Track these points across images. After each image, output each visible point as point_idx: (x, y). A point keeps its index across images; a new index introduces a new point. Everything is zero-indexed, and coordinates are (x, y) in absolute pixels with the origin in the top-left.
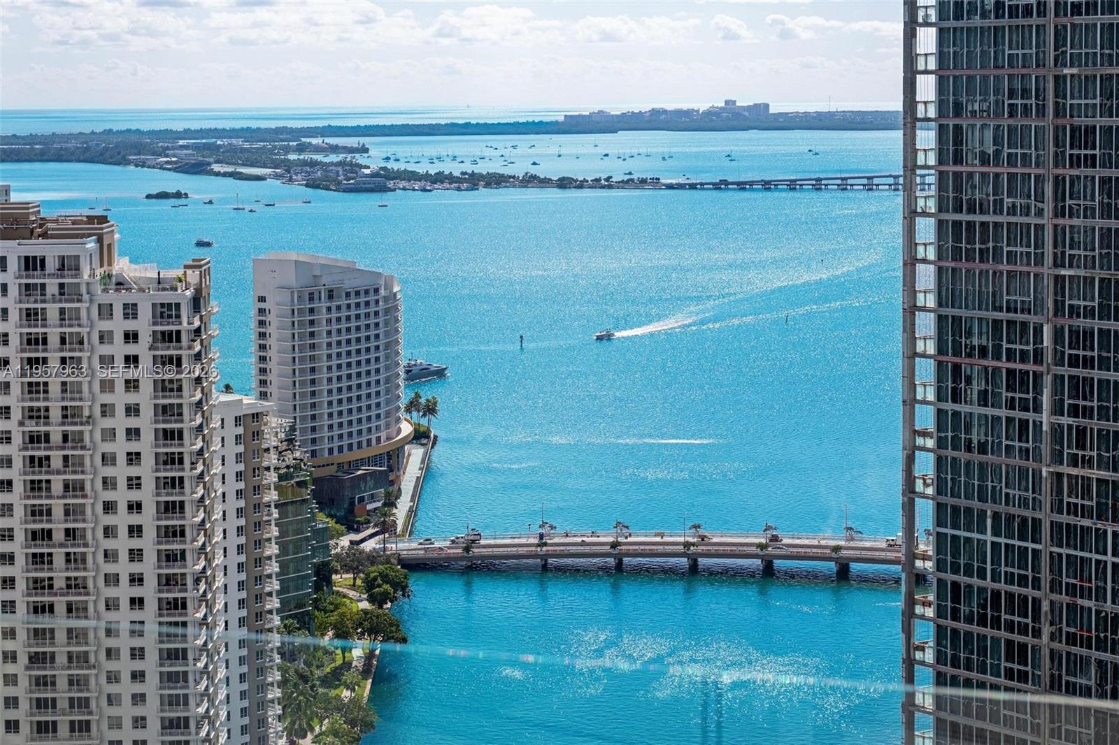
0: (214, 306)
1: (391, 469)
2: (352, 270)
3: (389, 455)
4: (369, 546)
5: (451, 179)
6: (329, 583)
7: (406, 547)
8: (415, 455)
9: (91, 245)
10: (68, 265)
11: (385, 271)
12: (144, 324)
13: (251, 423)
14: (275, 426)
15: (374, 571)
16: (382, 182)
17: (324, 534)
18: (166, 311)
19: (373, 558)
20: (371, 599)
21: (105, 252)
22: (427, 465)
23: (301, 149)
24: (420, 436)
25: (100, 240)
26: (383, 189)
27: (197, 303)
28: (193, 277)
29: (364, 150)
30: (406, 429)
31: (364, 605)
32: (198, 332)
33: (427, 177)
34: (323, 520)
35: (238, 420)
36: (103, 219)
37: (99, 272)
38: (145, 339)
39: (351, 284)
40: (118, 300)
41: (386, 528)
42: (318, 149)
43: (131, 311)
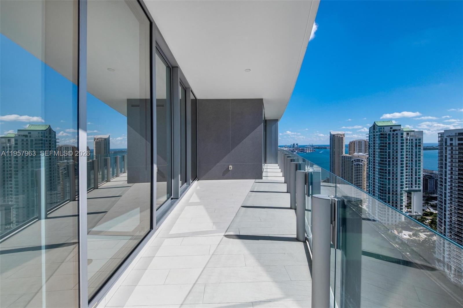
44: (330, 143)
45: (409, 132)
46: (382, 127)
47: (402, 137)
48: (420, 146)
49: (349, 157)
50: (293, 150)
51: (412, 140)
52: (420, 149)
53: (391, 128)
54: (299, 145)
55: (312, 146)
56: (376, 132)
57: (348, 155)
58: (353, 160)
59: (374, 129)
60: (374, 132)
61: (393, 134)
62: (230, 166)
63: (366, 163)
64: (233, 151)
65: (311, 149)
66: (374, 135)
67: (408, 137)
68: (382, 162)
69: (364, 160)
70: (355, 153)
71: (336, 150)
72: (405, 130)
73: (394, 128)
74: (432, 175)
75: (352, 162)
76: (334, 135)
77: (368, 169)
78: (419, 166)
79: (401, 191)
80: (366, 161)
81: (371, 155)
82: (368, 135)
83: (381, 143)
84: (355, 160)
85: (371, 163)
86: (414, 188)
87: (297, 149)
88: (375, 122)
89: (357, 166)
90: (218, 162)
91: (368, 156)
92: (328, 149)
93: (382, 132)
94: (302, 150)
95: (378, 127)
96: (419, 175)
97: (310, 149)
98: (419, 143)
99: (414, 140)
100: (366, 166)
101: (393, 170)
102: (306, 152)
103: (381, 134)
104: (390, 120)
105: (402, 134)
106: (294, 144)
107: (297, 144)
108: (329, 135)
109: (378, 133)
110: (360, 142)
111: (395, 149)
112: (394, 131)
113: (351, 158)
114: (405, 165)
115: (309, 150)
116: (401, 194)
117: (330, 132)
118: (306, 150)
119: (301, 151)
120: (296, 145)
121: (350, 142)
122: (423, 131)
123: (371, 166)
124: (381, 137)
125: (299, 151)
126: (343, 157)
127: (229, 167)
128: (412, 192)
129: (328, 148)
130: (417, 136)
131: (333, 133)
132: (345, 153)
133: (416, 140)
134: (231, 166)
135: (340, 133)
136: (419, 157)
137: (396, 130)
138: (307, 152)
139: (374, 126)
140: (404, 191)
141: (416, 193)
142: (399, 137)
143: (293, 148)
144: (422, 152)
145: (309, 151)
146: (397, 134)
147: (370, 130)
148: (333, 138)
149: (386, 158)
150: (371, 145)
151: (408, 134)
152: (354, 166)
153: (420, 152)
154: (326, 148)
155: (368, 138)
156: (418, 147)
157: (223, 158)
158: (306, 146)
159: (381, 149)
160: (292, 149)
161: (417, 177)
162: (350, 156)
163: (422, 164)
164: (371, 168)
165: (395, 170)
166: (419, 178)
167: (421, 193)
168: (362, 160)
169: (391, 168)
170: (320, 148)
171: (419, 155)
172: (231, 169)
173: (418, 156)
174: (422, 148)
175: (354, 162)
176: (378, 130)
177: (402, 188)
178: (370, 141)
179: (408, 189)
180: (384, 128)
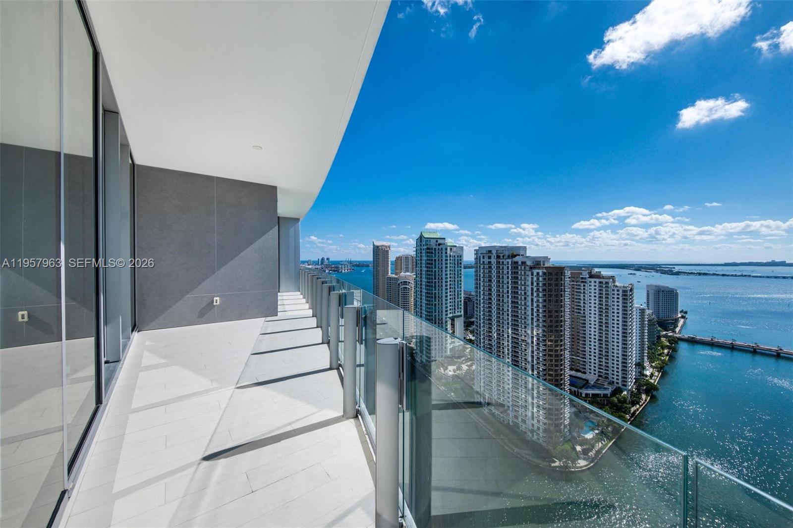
0: (635, 291)
1: (675, 322)
2: (668, 287)
3: (676, 319)
4: (669, 334)
5: (694, 273)
6: (660, 339)
7: (678, 336)
8: (681, 321)
9: (611, 280)
10: (607, 283)
11: (676, 288)
12: (621, 293)
13: (642, 311)
14: (648, 312)
15: (670, 339)
16: (678, 273)
17: (659, 331)
18: (624, 291)
19: (670, 336)
20: (669, 343)
21: (614, 281)
22: (684, 323)
23: (660, 267)
24: (683, 317)
25: (613, 280)
26: (678, 275)
27: (631, 290)
28: (630, 286)
29: (674, 268)
30: (680, 315)
31: (668, 344)
32: (631, 295)
33: (689, 273)
34: (659, 328)
35: (640, 310)
36: (614, 277)
37: (613, 284)
38: (621, 295)
39: (667, 289)
40: (616, 289)
41: (674, 332)
42: (664, 268)
43: (618, 291)
44: (374, 258)
45: (452, 248)
46: (429, 240)
47: (446, 253)
48: (461, 263)
49: (395, 278)
50: (322, 268)
51: (455, 256)
52: (461, 267)
53: (437, 241)
54: (330, 260)
55: (350, 262)
56: (422, 245)
57: (394, 276)
58: (400, 282)
59: (421, 242)
60: (421, 245)
61: (439, 249)
62: (215, 299)
63: (413, 286)
64: (222, 270)
65: (349, 267)
66: (421, 249)
67: (452, 253)
68: (429, 284)
69: (411, 282)
70: (402, 273)
71: (381, 268)
72: (449, 244)
73: (440, 241)
74: (471, 297)
75: (399, 285)
76: (378, 247)
77: (415, 294)
78: (461, 288)
79: (446, 318)
80: (413, 283)
81: (418, 276)
82: (415, 249)
83: (428, 260)
84: (401, 282)
85: (418, 286)
86: (457, 314)
87: (328, 266)
88: (421, 233)
89: (404, 290)
90: (188, 292)
91: (415, 276)
92: (371, 268)
93: (428, 246)
94: (335, 269)
95: (425, 239)
96: (461, 298)
97: (347, 266)
98: (461, 260)
99: (456, 256)
100: (413, 290)
101: (439, 293)
102: (341, 272)
103: (428, 249)
104: (435, 232)
105: (446, 249)
106: (323, 259)
107: (328, 259)
108: (372, 247)
109: (425, 247)
110: (407, 258)
111: (440, 267)
112: (439, 245)
113: (397, 279)
114: (448, 287)
115: (346, 268)
116: (446, 322)
117: (373, 242)
118: (342, 268)
119: (335, 271)
120: (326, 260)
121: (397, 257)
122: (463, 247)
123: (418, 289)
124: (428, 252)
125: (331, 270)
126: (389, 279)
127: (213, 300)
128: (455, 319)
129: (370, 265)
130: (459, 252)
131: (377, 243)
132: (391, 273)
133: (458, 256)
134: (218, 298)
135: (385, 243)
136: (461, 277)
137: (441, 244)
138: (343, 271)
139: (421, 237)
140: (449, 318)
141: (458, 319)
142: (444, 252)
143: (321, 264)
144: (463, 270)
145: (346, 271)
146: (442, 249)
147: (417, 242)
148: (377, 250)
149: (432, 278)
150: (418, 262)
151: (451, 249)
152: (400, 290)
153: (461, 270)
154: (368, 266)
155: (415, 253)
156: (459, 265)
157: (200, 284)
158: (342, 261)
159: (427, 267)
160: (319, 267)
161: (459, 300)
162: (396, 276)
163: (462, 284)
164: (418, 293)
165: (440, 293)
166: (461, 301)
167: (462, 319)
168: (409, 283)
169: (437, 292)
170: (361, 265)
171: (461, 274)
172: (218, 303)
173: (459, 275)
174: (462, 267)
175: (401, 284)
176: (424, 243)
177: (447, 315)
178: (416, 257)
179: (451, 315)
180: (430, 241)
